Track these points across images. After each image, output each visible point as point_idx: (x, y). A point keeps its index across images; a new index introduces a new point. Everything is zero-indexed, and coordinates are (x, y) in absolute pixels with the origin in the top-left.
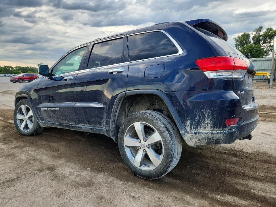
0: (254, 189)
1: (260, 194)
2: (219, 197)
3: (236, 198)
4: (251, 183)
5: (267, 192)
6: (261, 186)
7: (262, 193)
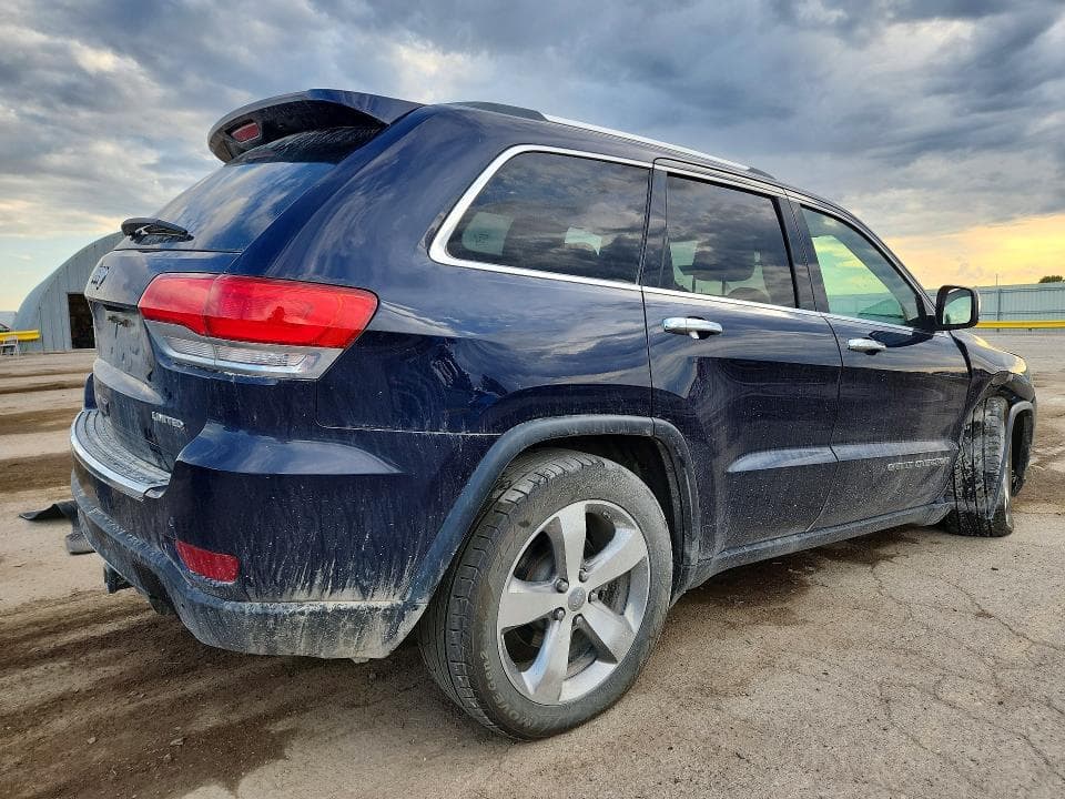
0: (64, 668)
1: (42, 668)
2: (135, 619)
3: (97, 634)
4: (80, 681)
5: (23, 680)
6: (47, 688)
7: (36, 673)
